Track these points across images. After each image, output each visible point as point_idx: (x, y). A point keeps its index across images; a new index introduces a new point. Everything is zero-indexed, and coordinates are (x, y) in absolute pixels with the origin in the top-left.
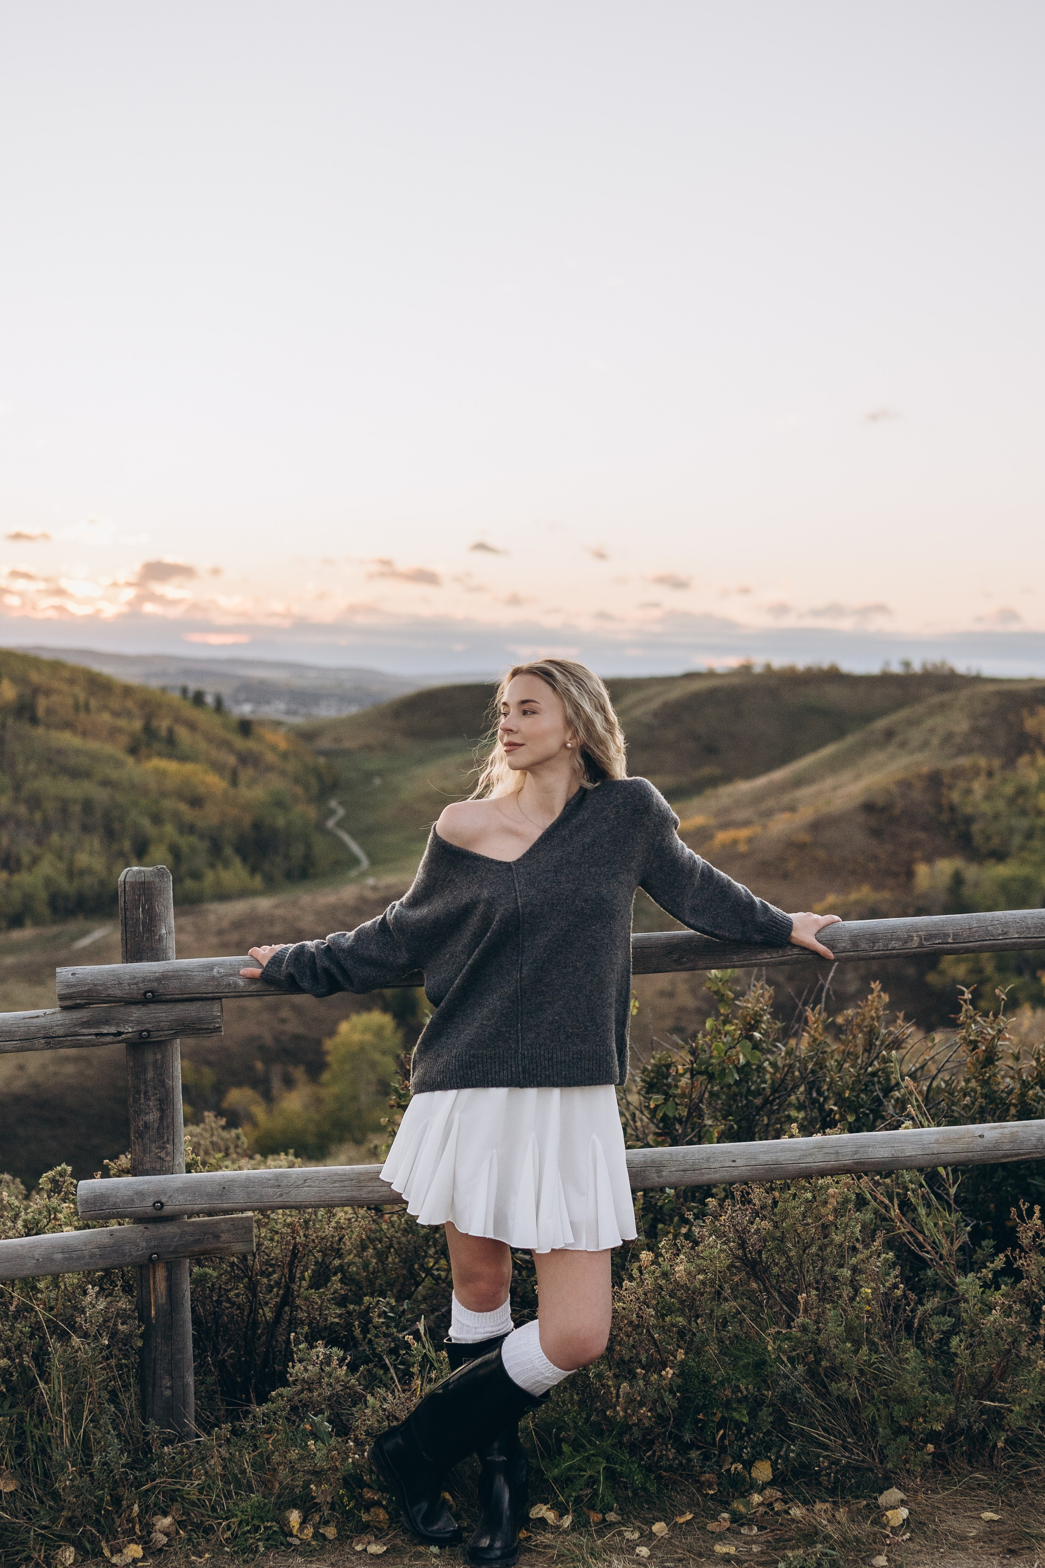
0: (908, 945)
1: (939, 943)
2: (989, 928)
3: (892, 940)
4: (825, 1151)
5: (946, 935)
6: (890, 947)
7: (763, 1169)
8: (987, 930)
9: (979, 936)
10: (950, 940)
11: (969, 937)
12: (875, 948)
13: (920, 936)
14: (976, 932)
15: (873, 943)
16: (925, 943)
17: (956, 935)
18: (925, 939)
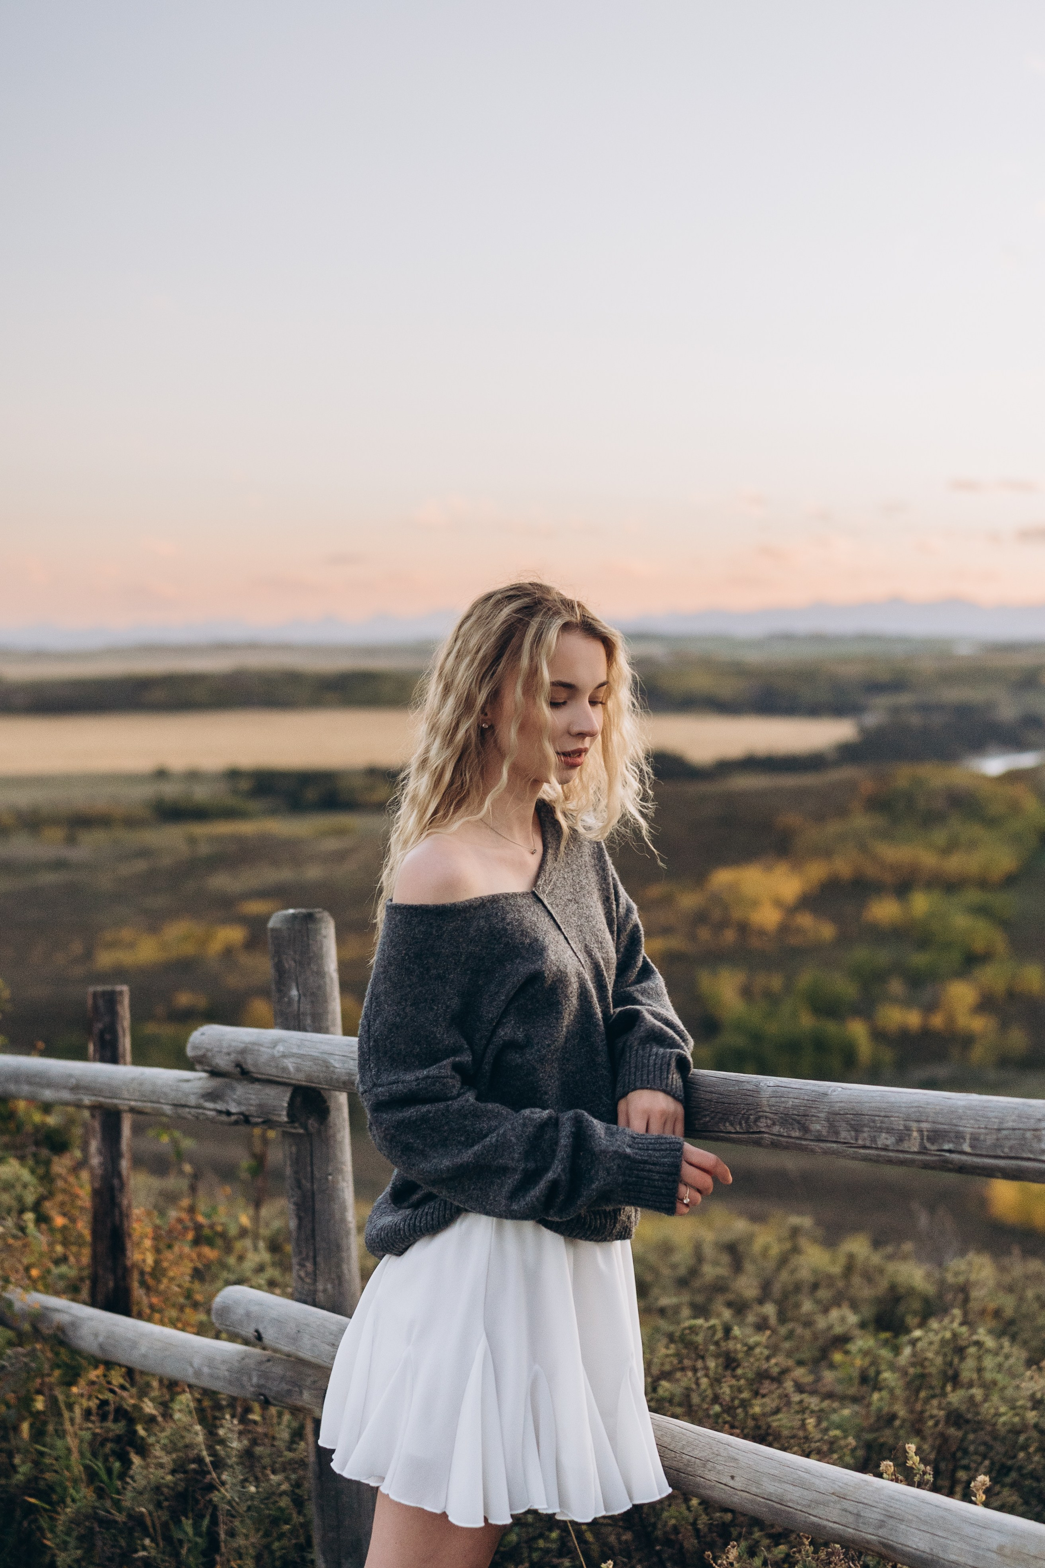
0: (905, 1146)
1: (950, 1151)
2: (1029, 1135)
3: (881, 1130)
4: (846, 1504)
5: (959, 1136)
6: (880, 1144)
7: (767, 1505)
8: (1024, 1138)
9: (1011, 1148)
10: (966, 1148)
11: (995, 1146)
12: (860, 1142)
13: (920, 1131)
14: (1007, 1138)
15: (856, 1131)
16: (928, 1145)
17: (975, 1138)
18: (929, 1139)
